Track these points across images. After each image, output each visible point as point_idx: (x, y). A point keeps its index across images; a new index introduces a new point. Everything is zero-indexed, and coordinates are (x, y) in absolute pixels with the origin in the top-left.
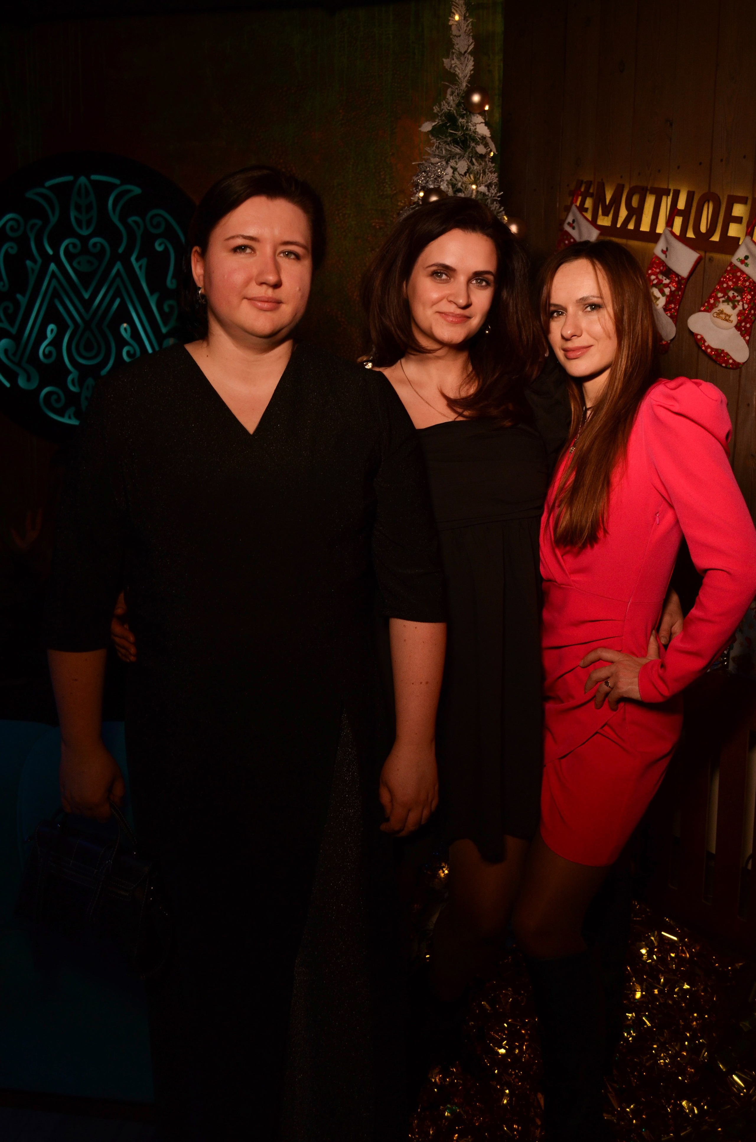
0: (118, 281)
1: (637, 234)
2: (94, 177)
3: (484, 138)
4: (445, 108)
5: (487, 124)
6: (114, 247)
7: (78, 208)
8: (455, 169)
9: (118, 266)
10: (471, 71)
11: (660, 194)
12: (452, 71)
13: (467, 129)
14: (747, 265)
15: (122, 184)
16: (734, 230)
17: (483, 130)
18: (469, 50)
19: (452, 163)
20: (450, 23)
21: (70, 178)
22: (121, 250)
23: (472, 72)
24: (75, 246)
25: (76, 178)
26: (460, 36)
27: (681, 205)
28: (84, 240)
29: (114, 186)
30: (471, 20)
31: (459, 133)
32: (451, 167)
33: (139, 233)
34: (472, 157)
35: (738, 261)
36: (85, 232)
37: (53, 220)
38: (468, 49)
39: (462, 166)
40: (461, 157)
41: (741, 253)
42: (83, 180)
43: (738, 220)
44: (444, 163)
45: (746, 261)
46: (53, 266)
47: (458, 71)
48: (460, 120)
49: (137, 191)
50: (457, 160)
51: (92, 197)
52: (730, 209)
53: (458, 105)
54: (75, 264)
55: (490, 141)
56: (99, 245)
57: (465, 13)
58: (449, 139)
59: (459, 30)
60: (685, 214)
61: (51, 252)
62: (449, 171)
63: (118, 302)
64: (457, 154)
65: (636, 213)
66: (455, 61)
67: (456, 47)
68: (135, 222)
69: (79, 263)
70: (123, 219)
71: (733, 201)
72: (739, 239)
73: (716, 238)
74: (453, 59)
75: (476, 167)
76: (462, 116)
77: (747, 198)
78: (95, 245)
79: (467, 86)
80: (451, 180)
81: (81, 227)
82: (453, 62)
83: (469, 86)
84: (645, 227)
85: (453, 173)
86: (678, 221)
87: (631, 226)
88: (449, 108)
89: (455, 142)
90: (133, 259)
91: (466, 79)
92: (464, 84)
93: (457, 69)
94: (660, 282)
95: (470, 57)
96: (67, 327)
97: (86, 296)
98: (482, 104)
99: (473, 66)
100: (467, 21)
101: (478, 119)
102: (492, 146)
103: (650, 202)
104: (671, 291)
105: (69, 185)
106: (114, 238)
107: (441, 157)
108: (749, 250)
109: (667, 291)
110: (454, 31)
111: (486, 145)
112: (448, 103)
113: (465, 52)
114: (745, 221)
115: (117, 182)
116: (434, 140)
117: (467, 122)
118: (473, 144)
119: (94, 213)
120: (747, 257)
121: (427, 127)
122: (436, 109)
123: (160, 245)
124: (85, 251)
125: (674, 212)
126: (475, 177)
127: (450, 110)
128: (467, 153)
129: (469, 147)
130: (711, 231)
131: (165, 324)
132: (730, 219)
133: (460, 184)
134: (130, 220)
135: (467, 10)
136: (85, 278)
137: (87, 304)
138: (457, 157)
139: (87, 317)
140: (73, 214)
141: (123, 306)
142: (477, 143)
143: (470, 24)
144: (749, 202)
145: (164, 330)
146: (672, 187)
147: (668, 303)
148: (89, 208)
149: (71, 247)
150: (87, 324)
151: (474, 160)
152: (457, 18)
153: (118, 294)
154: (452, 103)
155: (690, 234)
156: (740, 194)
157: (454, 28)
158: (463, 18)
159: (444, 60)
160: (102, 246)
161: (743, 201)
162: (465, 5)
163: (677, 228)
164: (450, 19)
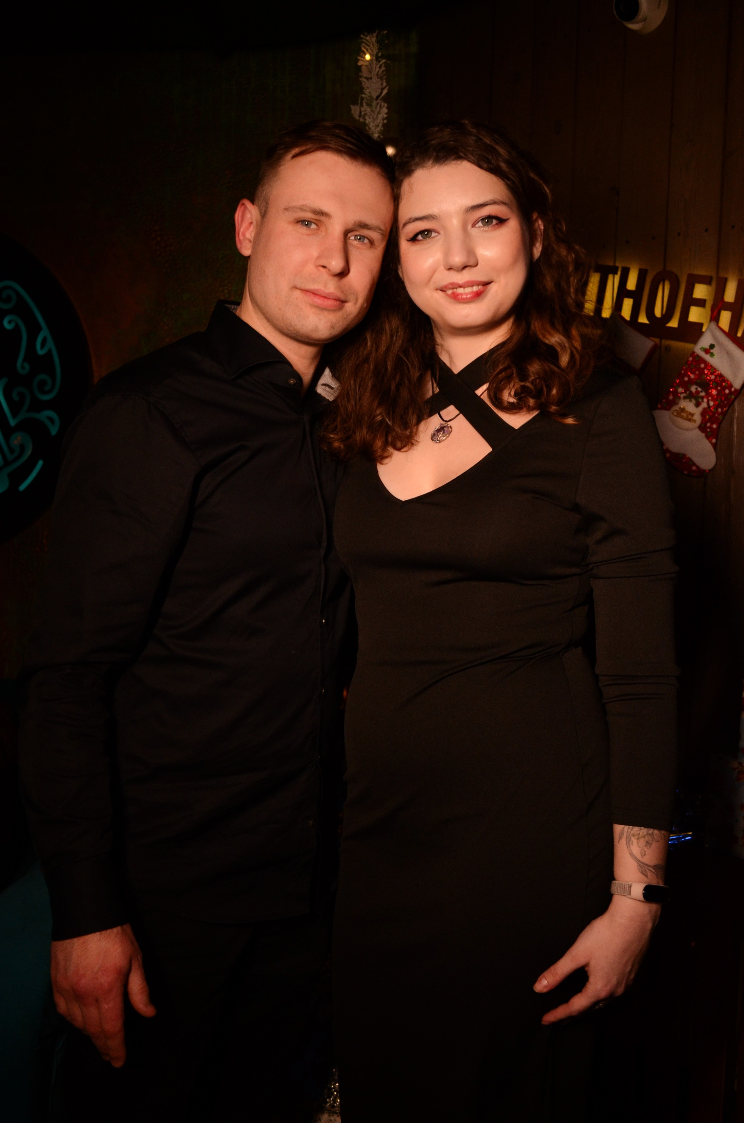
10: (383, 120)
11: (605, 273)
12: (362, 120)
14: (712, 355)
16: (695, 315)
18: (382, 96)
20: (360, 63)
23: (385, 121)
26: (371, 78)
27: (631, 285)
30: (384, 61)
35: (702, 351)
38: (381, 93)
41: (705, 341)
43: (701, 303)
45: (712, 351)
47: (369, 120)
52: (690, 290)
57: (377, 53)
59: (370, 72)
60: (636, 295)
66: (366, 108)
67: (367, 92)
71: (693, 281)
72: (701, 325)
73: (674, 323)
74: (363, 106)
77: (711, 278)
82: (363, 109)
83: (382, 137)
86: (628, 304)
91: (378, 129)
93: (367, 118)
95: (383, 104)
99: (386, 114)
100: (379, 62)
103: (594, 280)
108: (714, 337)
110: (365, 73)
113: (378, 97)
114: (709, 305)
120: (712, 346)
123: (10, 322)
125: (623, 293)
130: (668, 315)
131: (14, 415)
132: (691, 301)
135: (380, 49)
143: (383, 65)
144: (714, 283)
145: (13, 422)
146: (619, 264)
152: (368, 57)
155: (643, 319)
156: (702, 272)
157: (364, 69)
158: (374, 58)
159: (352, 107)
161: (706, 280)
162: (378, 42)
163: (626, 312)
164: (359, 58)
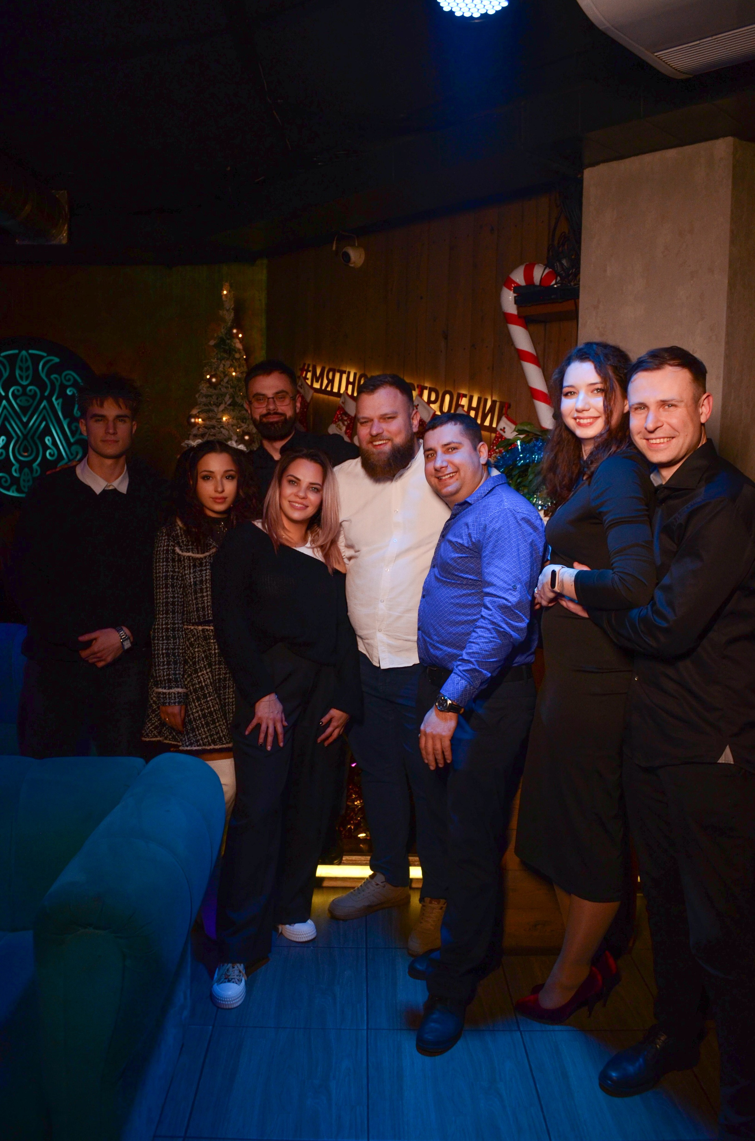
0: (44, 412)
1: (331, 393)
2: (31, 351)
3: (239, 350)
4: (220, 335)
5: (240, 343)
6: (42, 392)
7: (21, 369)
8: (225, 364)
9: (44, 403)
11: (342, 373)
12: (223, 317)
13: (231, 345)
15: (48, 355)
17: (239, 346)
18: (232, 308)
19: (223, 362)
20: (222, 295)
21: (16, 351)
22: (46, 394)
23: (233, 318)
24: (18, 391)
25: (20, 352)
26: (226, 301)
27: (351, 379)
28: (24, 388)
29: (42, 357)
30: (232, 293)
31: (227, 347)
32: (223, 364)
33: (57, 384)
34: (234, 359)
36: (25, 383)
37: (6, 375)
39: (228, 363)
40: (228, 359)
42: (24, 353)
44: (219, 362)
46: (4, 402)
47: (227, 317)
48: (227, 341)
49: (57, 360)
50: (226, 360)
51: (29, 363)
53: (226, 334)
54: (18, 401)
55: (242, 351)
56: (33, 391)
58: (222, 350)
59: (227, 298)
60: (353, 384)
61: (3, 394)
62: (222, 366)
63: (44, 423)
64: (226, 357)
65: (331, 382)
66: (225, 312)
67: (226, 306)
68: (56, 378)
69: (21, 401)
70: (48, 375)
75: (236, 364)
76: (228, 339)
78: (30, 390)
79: (231, 324)
80: (223, 370)
81: (22, 379)
82: (224, 312)
84: (335, 390)
85: (224, 366)
86: (350, 387)
87: (329, 389)
89: (225, 351)
90: (54, 399)
91: (230, 321)
92: (229, 324)
94: (342, 418)
95: (232, 311)
96: (12, 438)
97: (25, 420)
98: (238, 334)
99: (233, 315)
100: (230, 294)
101: (237, 341)
102: (243, 353)
103: (338, 376)
104: (348, 423)
105: (16, 356)
106: (42, 387)
107: (218, 359)
109: (346, 423)
110: (224, 298)
111: (240, 353)
113: (229, 309)
115: (45, 354)
116: (215, 350)
117: (231, 342)
118: (234, 353)
119: (31, 372)
121: (212, 343)
122: (215, 335)
123: (70, 392)
124: (24, 393)
125: (348, 383)
127: (222, 336)
128: (231, 357)
129: (232, 354)
131: (73, 437)
133: (227, 372)
134: (53, 377)
135: (230, 289)
136: (24, 410)
137: (25, 424)
139: (25, 432)
140: (17, 372)
141: (47, 426)
142: (236, 352)
143: (232, 295)
145: (72, 440)
146: (347, 370)
147: (347, 429)
148: (27, 369)
149: (16, 392)
150: (25, 437)
151: (234, 361)
152: (225, 292)
153: (44, 419)
154: (223, 333)
157: (224, 297)
158: (228, 292)
159: (220, 311)
160: (35, 392)
162: (229, 285)
163: (350, 392)
164: (222, 292)
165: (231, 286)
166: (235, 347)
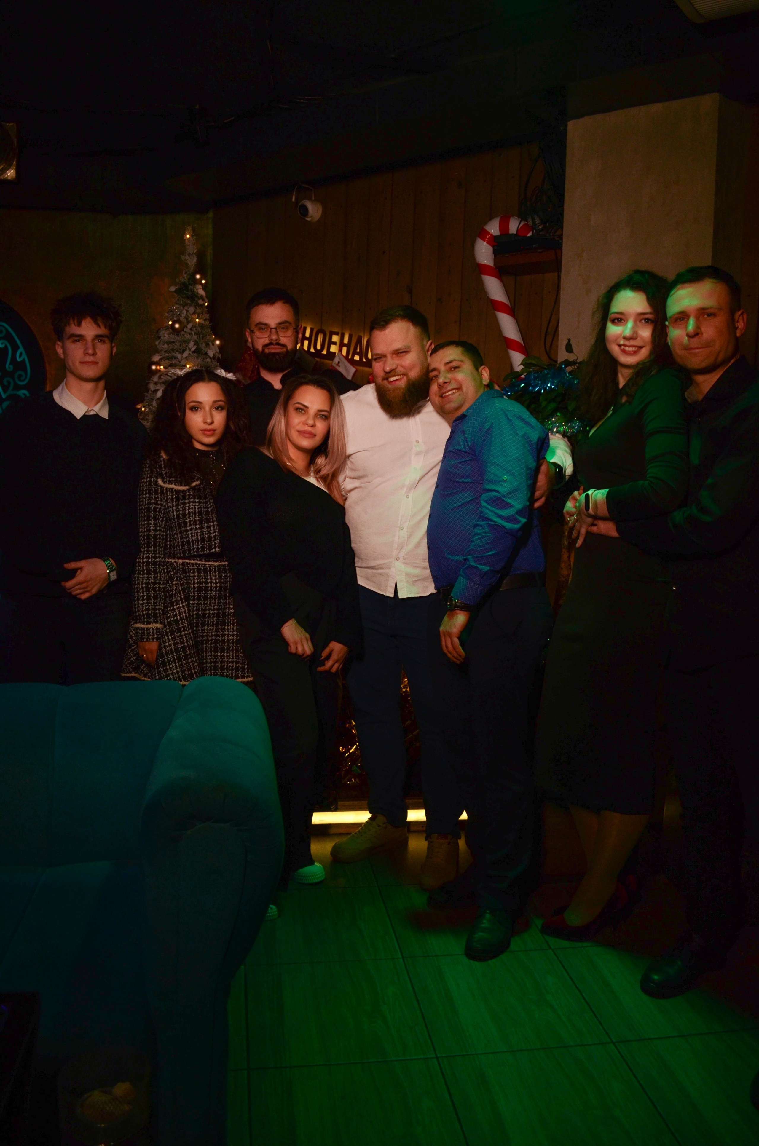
3: (202, 296)
4: (182, 280)
5: (203, 289)
8: (187, 311)
12: (185, 262)
13: (193, 291)
14: (339, 366)
16: (334, 349)
17: (202, 292)
18: (195, 252)
19: (186, 308)
20: (185, 239)
23: (196, 263)
26: (189, 245)
27: (308, 334)
30: (195, 238)
31: (189, 293)
32: (186, 310)
34: (196, 306)
39: (191, 309)
40: (191, 305)
41: (336, 360)
43: (335, 343)
44: (182, 308)
47: (190, 262)
48: (190, 287)
50: (189, 307)
52: (330, 338)
53: (189, 279)
55: (205, 298)
57: (192, 234)
58: (184, 296)
59: (189, 242)
60: (309, 339)
62: (185, 312)
64: (189, 303)
66: (187, 257)
67: (188, 250)
71: (332, 333)
72: (335, 353)
73: (324, 352)
75: (198, 311)
76: (191, 285)
77: (339, 332)
79: (193, 270)
80: (185, 316)
85: (187, 313)
86: (306, 343)
88: (184, 280)
89: (188, 298)
91: (193, 266)
92: (192, 269)
93: (188, 261)
95: (195, 256)
98: (201, 279)
99: (196, 260)
100: (193, 238)
101: (200, 287)
102: (206, 300)
107: (180, 305)
108: (340, 359)
111: (203, 300)
112: (184, 278)
113: (192, 254)
114: (338, 344)
116: (176, 295)
117: (194, 288)
120: (339, 362)
121: (172, 289)
122: (177, 280)
126: (198, 316)
127: (184, 282)
128: (194, 304)
129: (195, 300)
130: (322, 349)
132: (331, 343)
133: (190, 319)
138: (189, 305)
142: (199, 299)
143: (195, 240)
144: (340, 335)
151: (197, 307)
152: (188, 236)
154: (185, 278)
155: (312, 350)
156: (336, 330)
157: (187, 241)
158: (191, 237)
159: (181, 256)
161: (337, 334)
162: (192, 229)
163: (306, 347)
164: (185, 236)
165: (194, 230)
166: (198, 293)
